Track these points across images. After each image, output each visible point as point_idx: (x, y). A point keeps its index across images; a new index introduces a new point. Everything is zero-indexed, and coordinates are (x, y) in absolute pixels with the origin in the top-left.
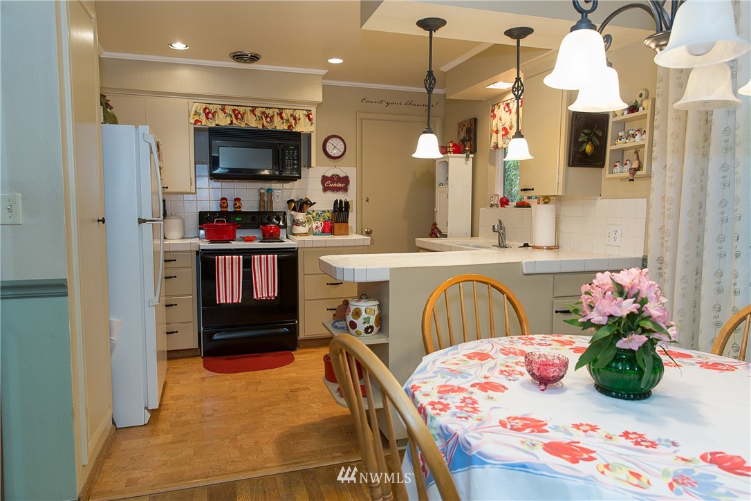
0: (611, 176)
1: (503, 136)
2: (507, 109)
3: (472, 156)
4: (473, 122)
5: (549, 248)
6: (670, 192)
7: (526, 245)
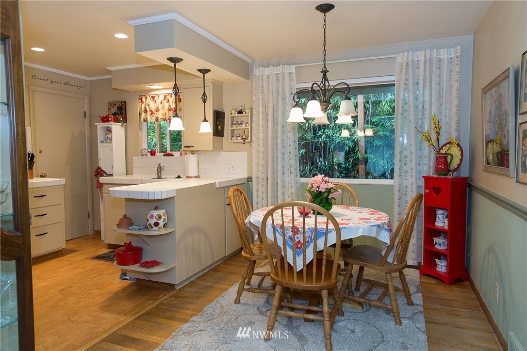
0: (232, 141)
1: (150, 114)
2: (152, 99)
3: (125, 124)
4: (124, 103)
5: (196, 177)
6: (261, 149)
7: (179, 177)
